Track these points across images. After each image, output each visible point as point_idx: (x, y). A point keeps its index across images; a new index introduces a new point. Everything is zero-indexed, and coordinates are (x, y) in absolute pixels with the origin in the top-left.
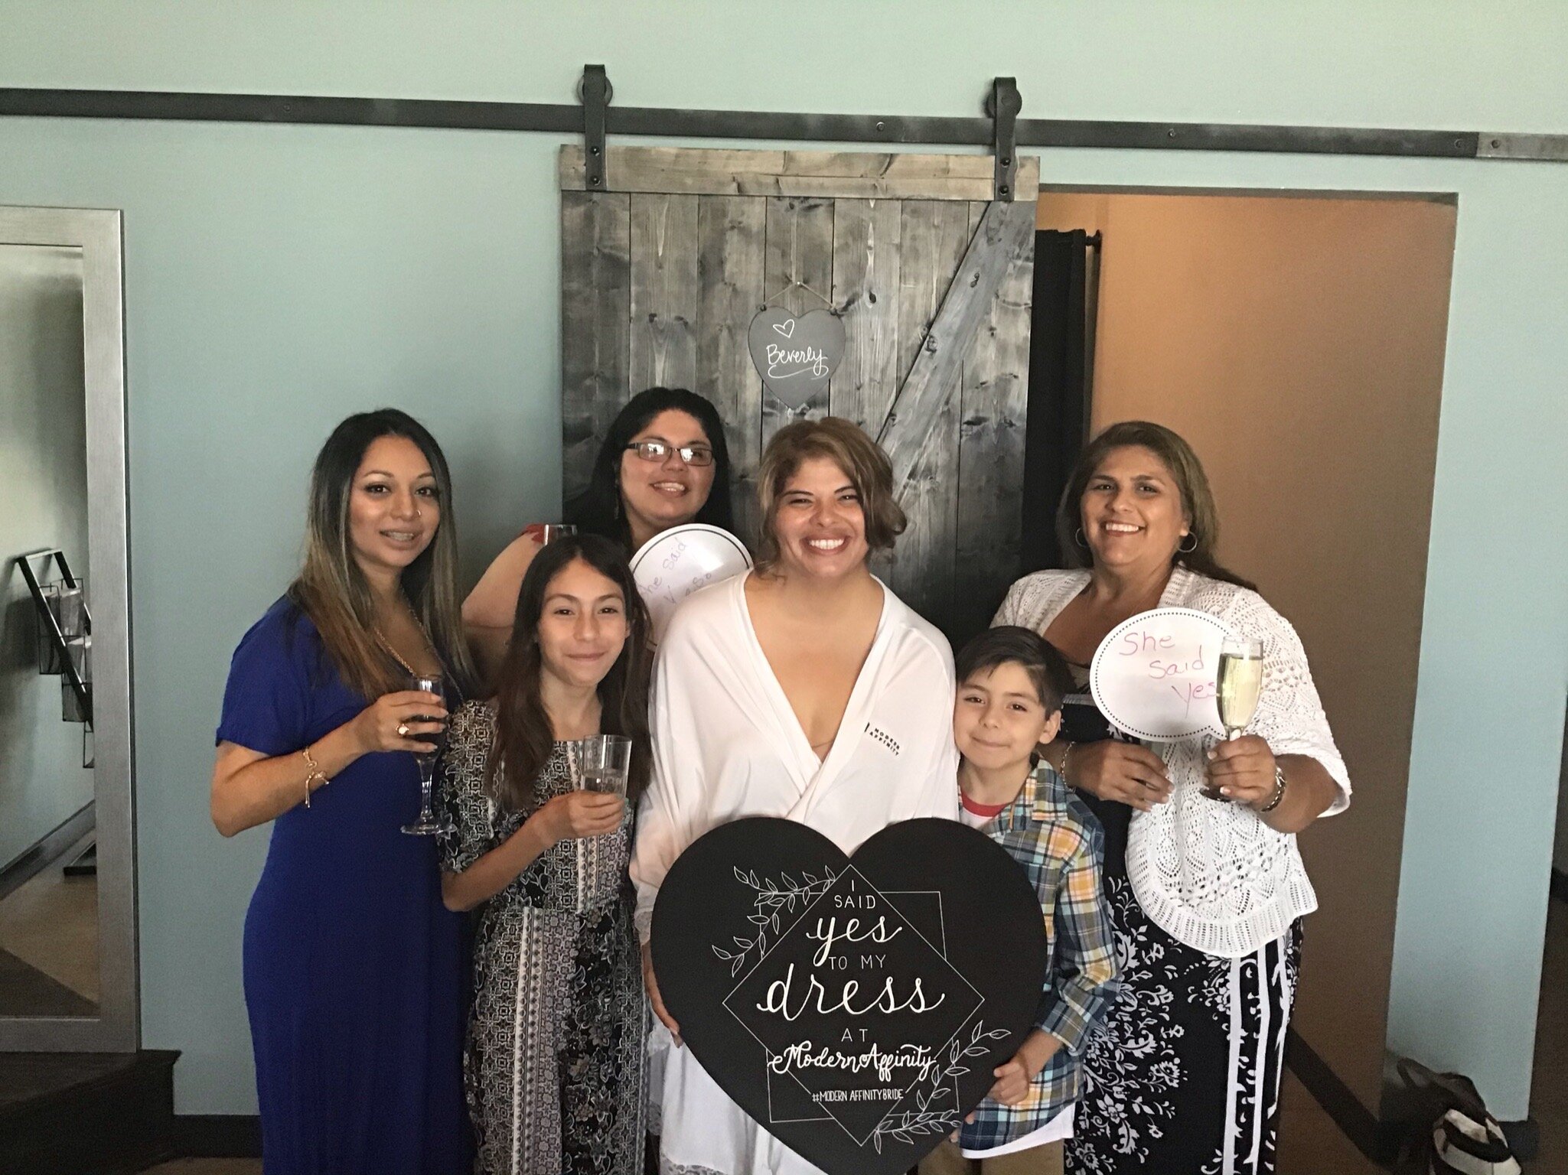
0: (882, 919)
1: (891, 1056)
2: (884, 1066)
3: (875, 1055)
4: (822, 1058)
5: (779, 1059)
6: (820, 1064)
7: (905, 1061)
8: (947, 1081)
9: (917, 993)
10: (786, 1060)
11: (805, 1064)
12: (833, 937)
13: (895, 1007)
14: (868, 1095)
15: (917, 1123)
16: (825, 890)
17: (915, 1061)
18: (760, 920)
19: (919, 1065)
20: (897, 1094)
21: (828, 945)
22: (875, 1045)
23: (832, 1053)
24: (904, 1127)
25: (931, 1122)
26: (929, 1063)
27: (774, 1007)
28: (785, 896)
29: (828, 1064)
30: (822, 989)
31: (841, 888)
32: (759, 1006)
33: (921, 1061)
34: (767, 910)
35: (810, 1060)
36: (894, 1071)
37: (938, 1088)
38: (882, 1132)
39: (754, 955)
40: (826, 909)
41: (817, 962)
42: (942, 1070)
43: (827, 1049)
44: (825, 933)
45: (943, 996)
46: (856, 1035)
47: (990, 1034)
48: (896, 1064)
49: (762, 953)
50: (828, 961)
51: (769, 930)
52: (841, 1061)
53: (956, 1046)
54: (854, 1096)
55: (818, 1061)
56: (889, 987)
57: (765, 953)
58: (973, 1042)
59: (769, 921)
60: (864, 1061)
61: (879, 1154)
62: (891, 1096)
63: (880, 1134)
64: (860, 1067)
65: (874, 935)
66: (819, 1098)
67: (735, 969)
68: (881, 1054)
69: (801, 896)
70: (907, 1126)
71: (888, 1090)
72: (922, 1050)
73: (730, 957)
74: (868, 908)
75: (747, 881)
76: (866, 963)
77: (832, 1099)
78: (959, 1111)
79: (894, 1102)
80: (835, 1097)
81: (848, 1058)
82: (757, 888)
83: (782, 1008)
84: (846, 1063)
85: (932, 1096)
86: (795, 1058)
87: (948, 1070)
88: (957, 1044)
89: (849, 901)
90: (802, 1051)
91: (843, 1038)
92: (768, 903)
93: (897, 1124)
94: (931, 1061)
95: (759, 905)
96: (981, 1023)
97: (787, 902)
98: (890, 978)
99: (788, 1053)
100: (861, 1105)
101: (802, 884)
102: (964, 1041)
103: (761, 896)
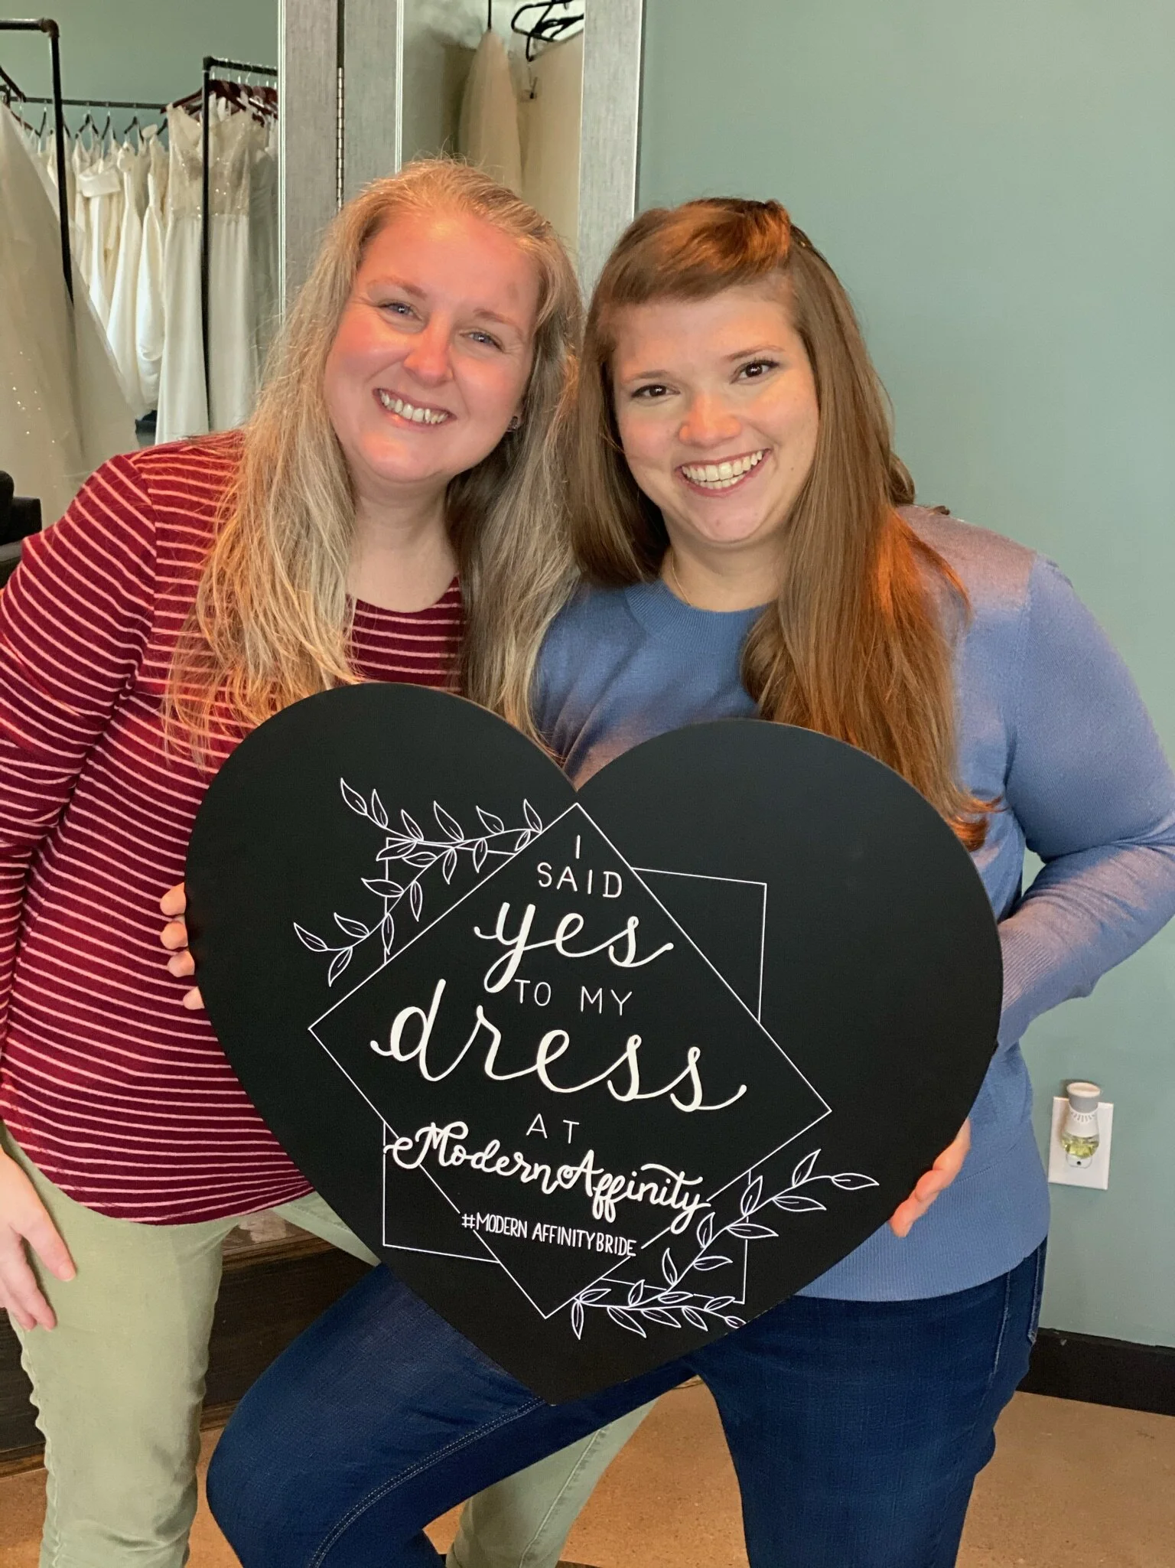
0: (633, 922)
1: (622, 1178)
2: (604, 1193)
3: (589, 1172)
4: (486, 1156)
5: (405, 1144)
6: (482, 1166)
7: (648, 1193)
8: (725, 1244)
9: (689, 1075)
10: (418, 1147)
11: (452, 1161)
12: (527, 944)
13: (641, 1091)
14: (567, 1236)
15: (656, 1303)
16: (519, 850)
17: (668, 1196)
18: (386, 888)
19: (675, 1206)
20: (625, 1248)
21: (515, 957)
23: (505, 1150)
24: (631, 1305)
25: (684, 1308)
26: (695, 1206)
27: (403, 1052)
28: (437, 851)
29: (497, 1168)
30: (497, 1035)
31: (553, 848)
32: (374, 1045)
33: (679, 1198)
34: (403, 873)
35: (464, 1156)
36: (624, 1207)
37: (708, 1253)
38: (586, 1303)
40: (518, 885)
41: (493, 981)
42: (719, 1223)
44: (511, 931)
45: (743, 1089)
46: (556, 1128)
47: (833, 1178)
48: (628, 1194)
49: (387, 950)
50: (512, 986)
51: (402, 911)
52: (522, 1169)
53: (757, 1185)
54: (540, 1231)
55: (478, 1160)
56: (630, 1054)
57: (393, 952)
58: (794, 1186)
59: (403, 892)
60: (567, 1176)
61: (579, 1337)
62: (613, 1247)
63: (583, 1306)
64: (559, 1186)
65: (612, 949)
66: (474, 1222)
67: (335, 970)
68: (602, 1170)
69: (472, 852)
70: (635, 1304)
71: (608, 1236)
72: (685, 1179)
73: (327, 949)
74: (606, 895)
75: (365, 810)
76: (592, 1002)
77: (499, 1229)
78: (743, 1303)
79: (616, 1258)
80: (504, 1226)
81: (536, 1165)
82: (384, 827)
83: (418, 1056)
84: (531, 1173)
85: (694, 1263)
86: (435, 1147)
87: (733, 1225)
88: (759, 1182)
89: (567, 876)
90: (449, 1138)
91: (531, 1129)
92: (404, 858)
93: (618, 1296)
94: (700, 1202)
95: (387, 859)
96: (817, 1152)
97: (441, 860)
98: (636, 1037)
99: (424, 1136)
100: (552, 1248)
101: (473, 829)
102: (776, 1179)
103: (391, 843)
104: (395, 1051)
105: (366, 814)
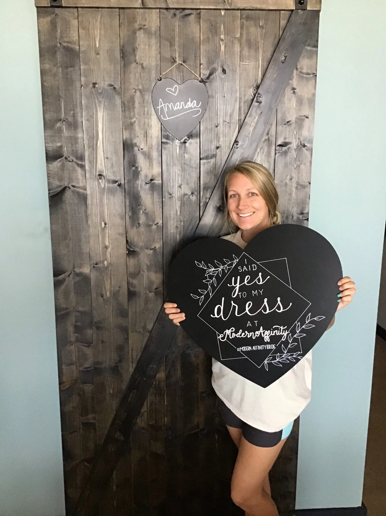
0: (260, 274)
1: (269, 331)
2: (266, 335)
3: (262, 331)
4: (239, 334)
5: (222, 336)
6: (239, 336)
7: (276, 333)
8: (295, 340)
9: (279, 304)
10: (225, 335)
11: (233, 337)
12: (239, 285)
13: (269, 310)
14: (260, 348)
15: (283, 358)
16: (234, 265)
17: (280, 332)
18: (208, 281)
19: (282, 334)
20: (273, 347)
21: (237, 288)
22: (261, 327)
23: (243, 331)
24: (277, 360)
25: (289, 357)
26: (287, 333)
27: (218, 315)
28: (217, 270)
29: (242, 336)
30: (237, 306)
31: (241, 263)
32: (212, 316)
33: (283, 332)
35: (235, 335)
36: (271, 337)
37: (292, 343)
38: (268, 362)
39: (207, 296)
40: (235, 273)
41: (234, 295)
42: (292, 336)
43: (241, 330)
44: (236, 283)
45: (291, 304)
46: (253, 323)
47: (315, 319)
48: (271, 334)
49: (211, 294)
50: (238, 295)
51: (212, 285)
52: (248, 335)
53: (299, 325)
54: (254, 348)
55: (238, 335)
56: (265, 303)
57: (212, 294)
58: (307, 322)
59: (212, 281)
60: (257, 334)
61: (267, 370)
62: (270, 347)
63: (267, 363)
64: (256, 336)
65: (257, 281)
66: (240, 349)
67: (201, 302)
68: (265, 330)
69: (224, 269)
70: (278, 359)
71: (269, 345)
72: (283, 327)
73: (198, 298)
74: (253, 270)
75: (201, 266)
76: (255, 293)
77: (245, 349)
78: (302, 353)
79: (272, 350)
80: (246, 349)
81: (250, 333)
82: (206, 268)
83: (221, 316)
84: (250, 335)
85: (289, 346)
86: (228, 335)
87: (296, 335)
88: (299, 324)
89: (245, 268)
90: (231, 332)
91: (248, 325)
92: (211, 274)
93: (274, 358)
94: (287, 332)
95: (207, 275)
96: (310, 314)
97: (218, 272)
98: (266, 299)
99: (226, 333)
100: (258, 351)
101: (224, 264)
102: (303, 322)
103: (208, 271)
104: (216, 316)
105: (202, 267)
